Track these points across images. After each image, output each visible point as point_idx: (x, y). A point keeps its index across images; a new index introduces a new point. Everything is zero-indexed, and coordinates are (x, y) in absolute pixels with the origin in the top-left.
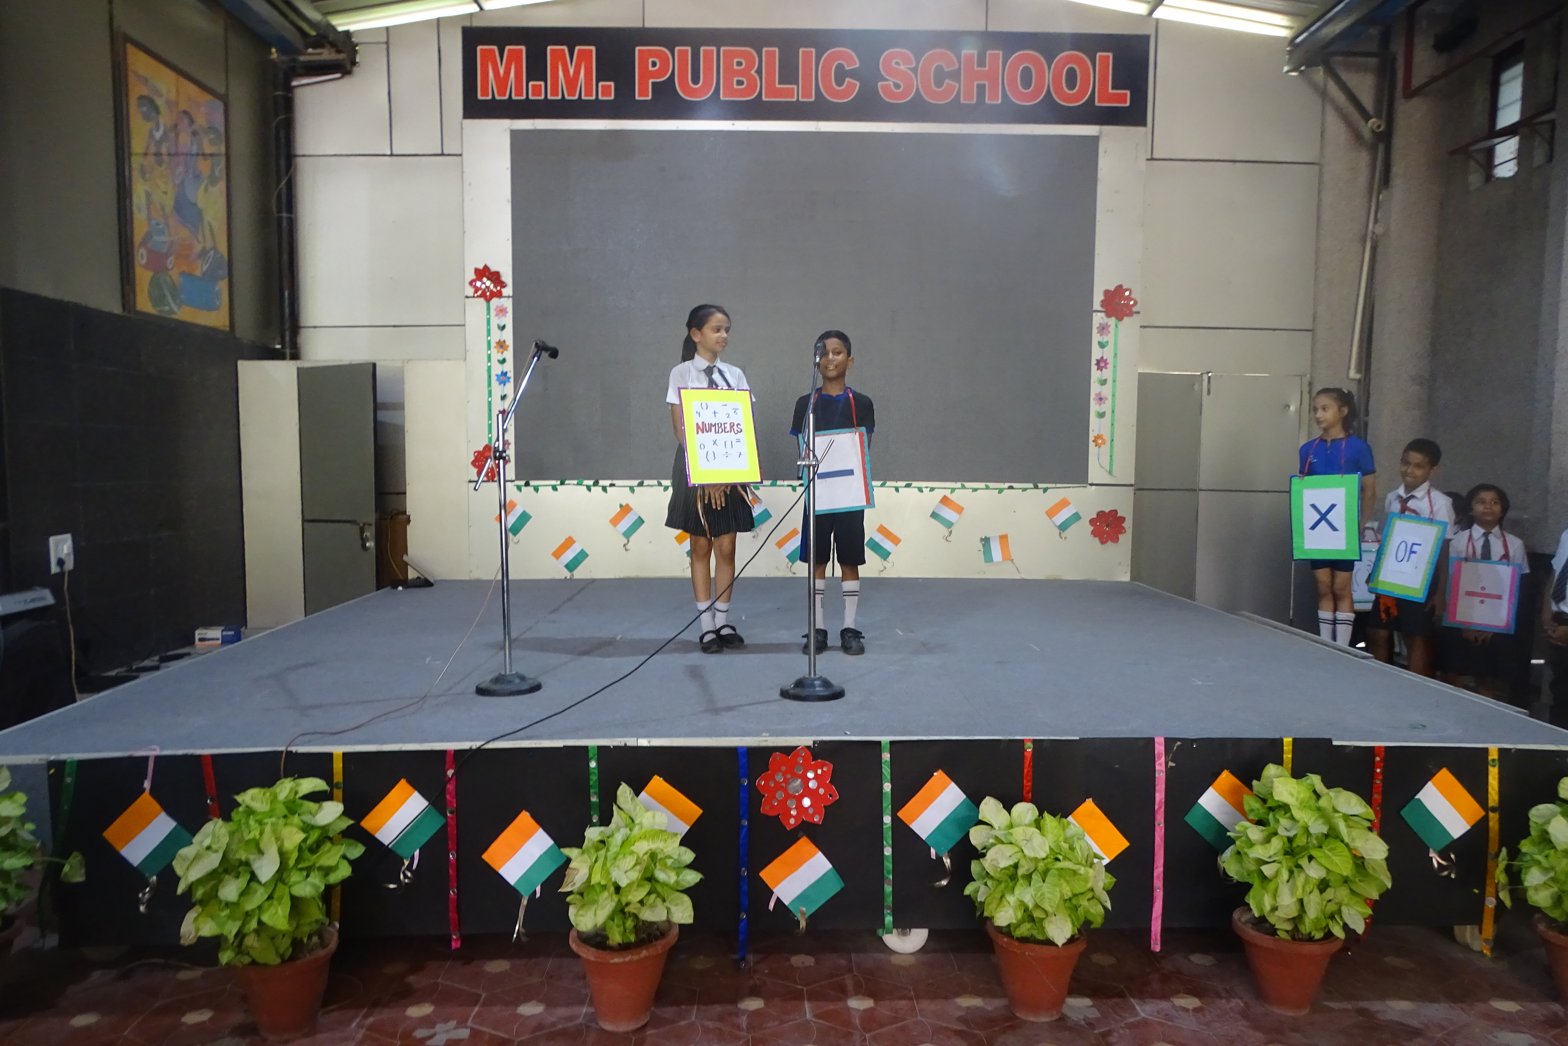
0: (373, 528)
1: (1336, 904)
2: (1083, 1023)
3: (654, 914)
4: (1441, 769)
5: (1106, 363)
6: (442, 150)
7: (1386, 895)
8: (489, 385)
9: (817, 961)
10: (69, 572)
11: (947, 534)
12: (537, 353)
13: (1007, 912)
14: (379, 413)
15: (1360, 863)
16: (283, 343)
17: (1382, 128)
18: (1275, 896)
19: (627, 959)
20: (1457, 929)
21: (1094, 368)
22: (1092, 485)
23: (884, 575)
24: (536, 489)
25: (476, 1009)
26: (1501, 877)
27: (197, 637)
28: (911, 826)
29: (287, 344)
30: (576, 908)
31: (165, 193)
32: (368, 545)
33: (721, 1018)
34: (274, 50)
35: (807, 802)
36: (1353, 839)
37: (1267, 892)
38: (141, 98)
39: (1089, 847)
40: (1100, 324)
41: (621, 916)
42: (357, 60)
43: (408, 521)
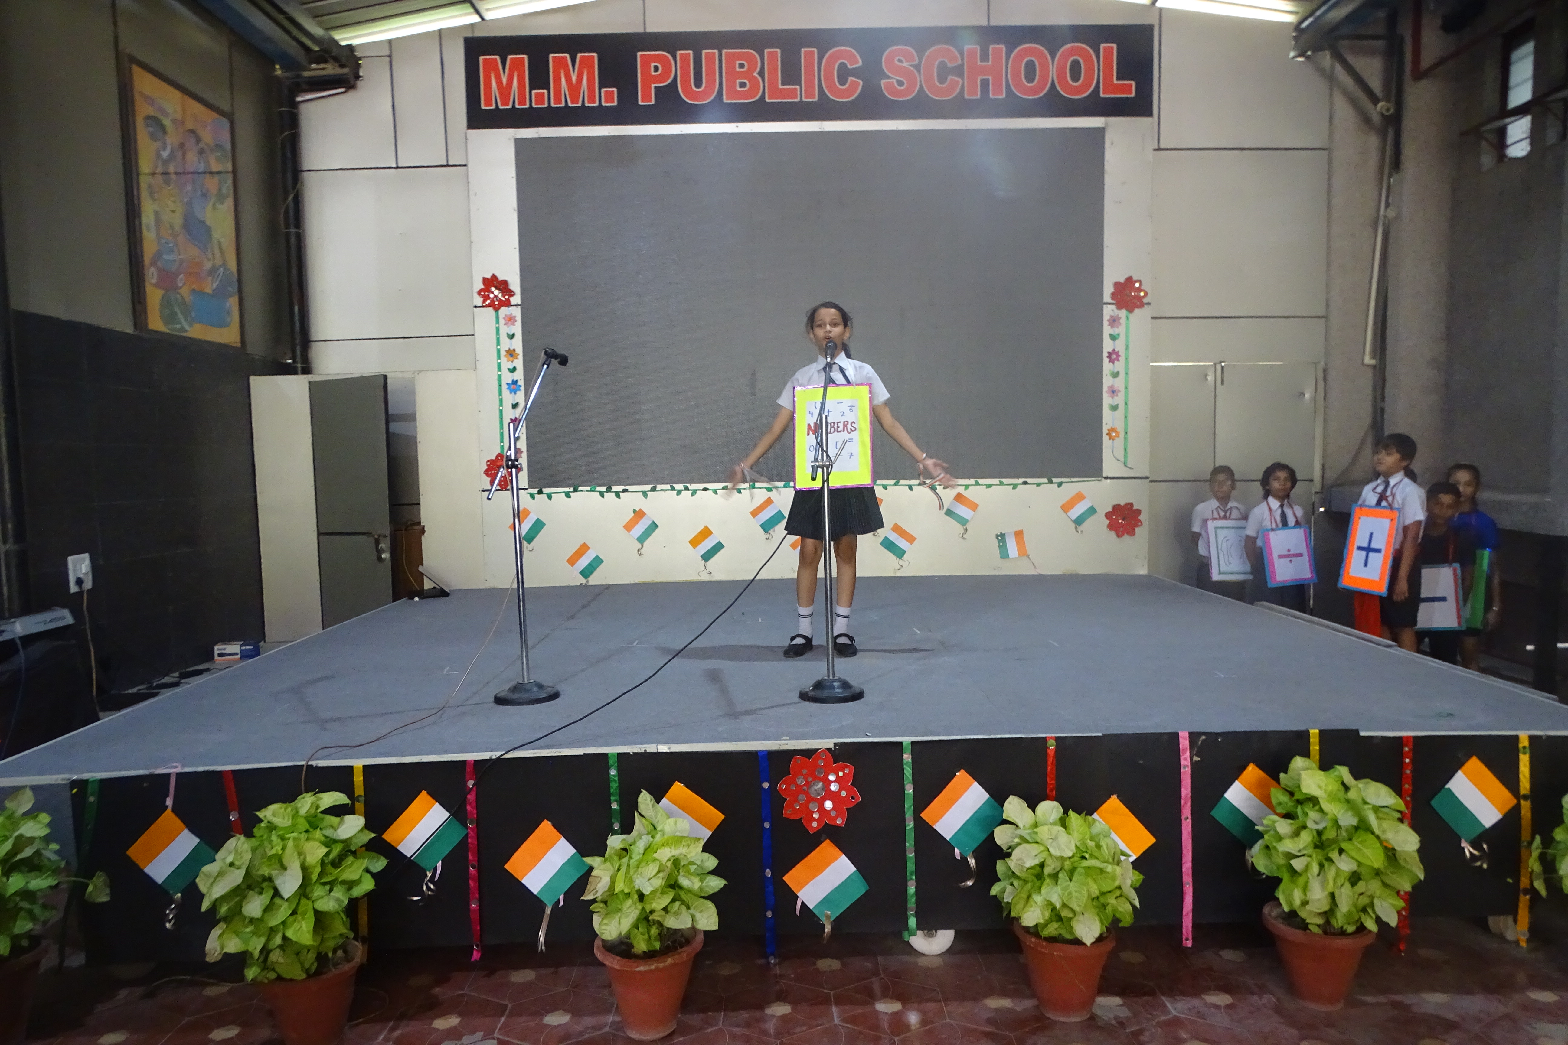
0: (388, 539)
1: (1369, 897)
2: (1114, 1022)
3: (678, 922)
4: (1469, 757)
5: (1118, 355)
6: (447, 161)
7: (1418, 887)
8: (500, 394)
9: (843, 964)
10: (88, 590)
11: (963, 531)
12: (546, 360)
13: (1034, 912)
14: (391, 425)
15: (1391, 854)
16: (294, 358)
17: (1392, 111)
18: (1305, 889)
19: (653, 967)
20: (1492, 921)
21: (1106, 360)
22: (1106, 478)
23: (899, 574)
24: (549, 496)
25: (503, 1019)
26: (1534, 864)
27: (216, 652)
28: (935, 827)
29: (298, 359)
30: (600, 916)
31: (173, 211)
32: (383, 556)
33: (748, 1025)
34: (277, 67)
35: (828, 805)
36: (1384, 831)
37: (1297, 887)
38: (148, 118)
39: (1116, 845)
40: (1111, 317)
41: (645, 923)
42: (361, 74)
43: (423, 531)
